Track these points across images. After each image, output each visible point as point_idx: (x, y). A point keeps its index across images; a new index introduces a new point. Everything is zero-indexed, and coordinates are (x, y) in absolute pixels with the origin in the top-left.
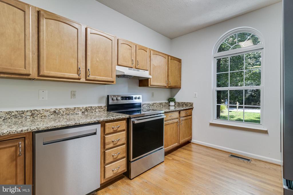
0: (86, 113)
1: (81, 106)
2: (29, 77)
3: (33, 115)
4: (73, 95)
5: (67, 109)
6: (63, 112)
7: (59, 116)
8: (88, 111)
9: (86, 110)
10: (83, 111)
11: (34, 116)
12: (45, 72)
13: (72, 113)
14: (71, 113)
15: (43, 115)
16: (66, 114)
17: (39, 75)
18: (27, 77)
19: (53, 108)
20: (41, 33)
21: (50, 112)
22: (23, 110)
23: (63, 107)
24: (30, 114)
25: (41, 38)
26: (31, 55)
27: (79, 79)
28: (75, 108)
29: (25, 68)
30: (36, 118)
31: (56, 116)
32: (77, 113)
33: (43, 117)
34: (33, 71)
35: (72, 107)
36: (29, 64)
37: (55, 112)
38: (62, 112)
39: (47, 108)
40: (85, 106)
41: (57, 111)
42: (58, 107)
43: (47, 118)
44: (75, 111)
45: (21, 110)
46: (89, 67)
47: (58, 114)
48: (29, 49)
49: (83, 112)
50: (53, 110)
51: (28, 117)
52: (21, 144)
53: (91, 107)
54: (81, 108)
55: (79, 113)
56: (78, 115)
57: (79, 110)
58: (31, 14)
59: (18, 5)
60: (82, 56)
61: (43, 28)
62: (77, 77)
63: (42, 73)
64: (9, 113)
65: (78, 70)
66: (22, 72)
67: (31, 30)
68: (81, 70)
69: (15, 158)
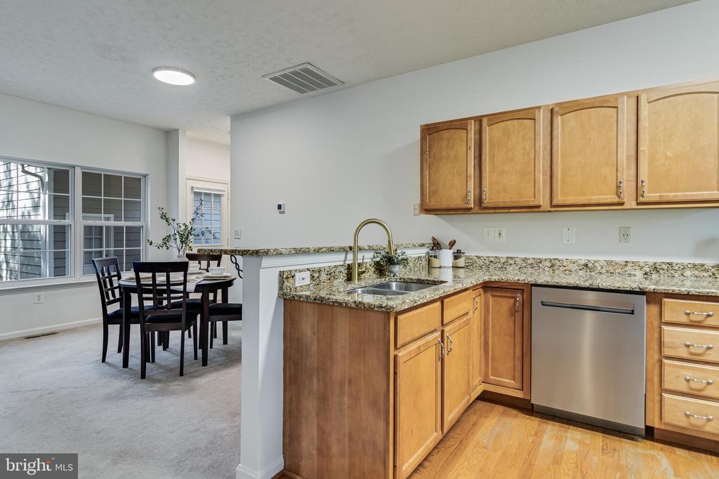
0: (655, 276)
1: (641, 260)
2: (540, 209)
3: (552, 266)
4: (625, 235)
5: (609, 263)
6: (602, 268)
7: (593, 274)
8: (661, 272)
9: (656, 269)
10: (648, 270)
11: (554, 268)
12: (559, 199)
13: (620, 271)
14: (617, 271)
15: (567, 268)
16: (607, 272)
17: (552, 206)
18: (536, 210)
19: (583, 259)
20: (554, 142)
21: (579, 265)
22: (541, 257)
23: (602, 258)
25: (554, 151)
26: (542, 178)
27: (622, 204)
28: (627, 262)
29: (535, 198)
30: (557, 272)
31: (588, 273)
32: (633, 273)
33: (567, 272)
34: (543, 201)
35: (620, 259)
36: (539, 191)
37: (586, 265)
38: (599, 268)
39: (574, 257)
40: (651, 260)
41: (590, 265)
42: (592, 258)
43: (573, 275)
44: (626, 268)
45: (538, 257)
46: (644, 175)
47: (591, 270)
48: (539, 169)
49: (646, 273)
50: (583, 262)
51: (547, 269)
52: (519, 298)
53: (670, 264)
54: (642, 264)
55: (637, 273)
56: (633, 278)
57: (636, 267)
58: (542, 117)
59: (527, 115)
60: (628, 157)
61: (558, 132)
62: (616, 200)
63: (555, 203)
64: (525, 260)
65: (618, 187)
66: (531, 204)
67: (542, 141)
68: (624, 185)
69: (513, 312)
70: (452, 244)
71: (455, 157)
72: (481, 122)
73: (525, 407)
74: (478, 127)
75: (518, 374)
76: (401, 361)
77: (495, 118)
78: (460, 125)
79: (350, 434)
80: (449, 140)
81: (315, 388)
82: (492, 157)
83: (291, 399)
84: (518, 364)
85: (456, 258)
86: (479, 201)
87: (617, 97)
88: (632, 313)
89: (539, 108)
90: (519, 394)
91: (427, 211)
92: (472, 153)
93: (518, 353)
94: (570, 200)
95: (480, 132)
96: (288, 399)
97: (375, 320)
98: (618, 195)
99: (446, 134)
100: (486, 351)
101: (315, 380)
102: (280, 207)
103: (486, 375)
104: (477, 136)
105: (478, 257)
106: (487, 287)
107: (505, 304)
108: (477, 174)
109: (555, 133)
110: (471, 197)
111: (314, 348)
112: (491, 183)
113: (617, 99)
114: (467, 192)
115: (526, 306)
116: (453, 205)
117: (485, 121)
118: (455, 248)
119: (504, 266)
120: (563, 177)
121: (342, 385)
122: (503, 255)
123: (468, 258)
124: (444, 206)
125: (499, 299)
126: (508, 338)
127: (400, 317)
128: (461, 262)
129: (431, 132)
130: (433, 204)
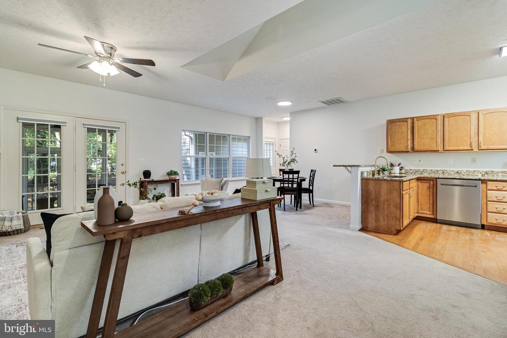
0: (486, 175)
1: (481, 170)
2: (439, 152)
3: (443, 172)
4: (474, 161)
5: (467, 171)
7: (461, 174)
9: (487, 173)
10: (483, 173)
12: (447, 148)
13: (472, 174)
14: (470, 174)
15: (449, 173)
16: (467, 174)
17: (444, 150)
18: (437, 152)
19: (456, 170)
20: (445, 127)
21: (454, 172)
22: (437, 170)
23: (464, 170)
24: (441, 172)
25: (445, 130)
26: (440, 140)
27: (473, 150)
28: (475, 171)
29: (437, 147)
30: (446, 174)
31: (458, 174)
32: (477, 174)
33: (450, 175)
34: (440, 148)
35: (472, 170)
36: (439, 145)
37: (458, 172)
38: (463, 173)
39: (452, 169)
40: (485, 170)
42: (460, 169)
43: (452, 176)
46: (481, 140)
51: (441, 174)
52: (432, 183)
53: (493, 171)
54: (481, 172)
55: (479, 174)
56: (477, 177)
58: (440, 119)
59: (434, 117)
60: (475, 133)
61: (446, 124)
62: (470, 148)
63: (445, 149)
64: (431, 170)
65: (471, 144)
66: (435, 150)
67: (440, 127)
68: (473, 143)
69: (429, 188)
70: (399, 165)
71: (402, 132)
72: (413, 119)
73: (435, 221)
74: (412, 121)
75: (431, 209)
76: (404, 194)
77: (419, 118)
78: (405, 120)
79: (387, 215)
80: (399, 125)
81: (374, 203)
82: (418, 133)
83: (365, 208)
84: (431, 206)
85: (400, 170)
86: (413, 148)
87: (470, 112)
88: (476, 186)
89: (438, 115)
90: (432, 216)
91: (389, 152)
92: (409, 131)
93: (431, 202)
94: (452, 148)
95: (413, 123)
96: (363, 208)
97: (396, 184)
98: (471, 147)
99: (398, 123)
100: (418, 202)
101: (374, 201)
102: (315, 150)
103: (418, 210)
104: (412, 125)
105: (410, 170)
106: (418, 179)
107: (426, 185)
108: (412, 138)
109: (445, 124)
110: (409, 147)
111: (374, 192)
112: (418, 142)
113: (470, 113)
114: (407, 145)
115: (435, 186)
116: (401, 150)
117: (415, 119)
118: (400, 166)
119: (422, 172)
120: (449, 140)
121: (384, 202)
122: (421, 169)
123: (405, 170)
124: (397, 150)
125: (423, 184)
126: (427, 197)
127: (404, 183)
128: (403, 171)
129: (391, 122)
130: (392, 149)
